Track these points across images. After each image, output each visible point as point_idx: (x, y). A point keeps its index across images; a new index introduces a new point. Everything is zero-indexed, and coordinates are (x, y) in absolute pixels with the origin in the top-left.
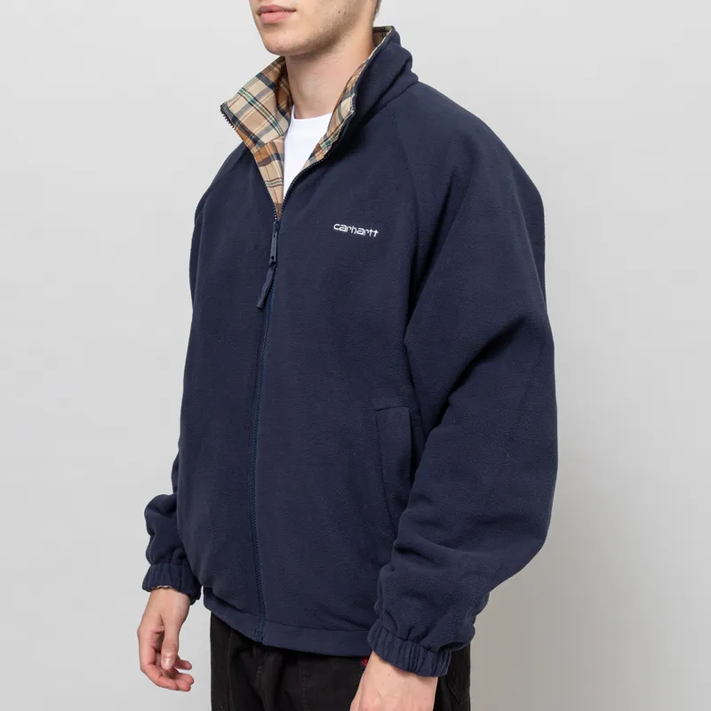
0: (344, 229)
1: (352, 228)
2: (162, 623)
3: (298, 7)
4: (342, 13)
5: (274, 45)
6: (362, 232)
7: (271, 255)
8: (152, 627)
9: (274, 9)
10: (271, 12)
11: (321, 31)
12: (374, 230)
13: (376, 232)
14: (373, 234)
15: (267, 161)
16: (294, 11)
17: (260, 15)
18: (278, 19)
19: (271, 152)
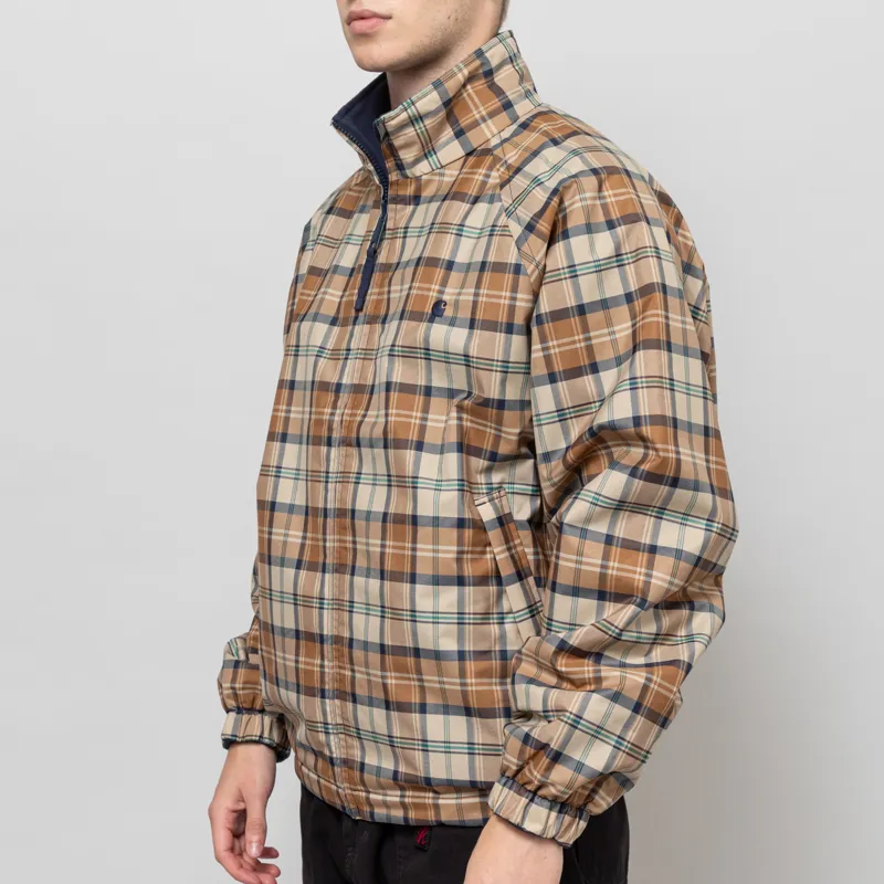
2: (241, 799)
3: (395, 13)
5: (367, 62)
8: (227, 803)
17: (349, 24)
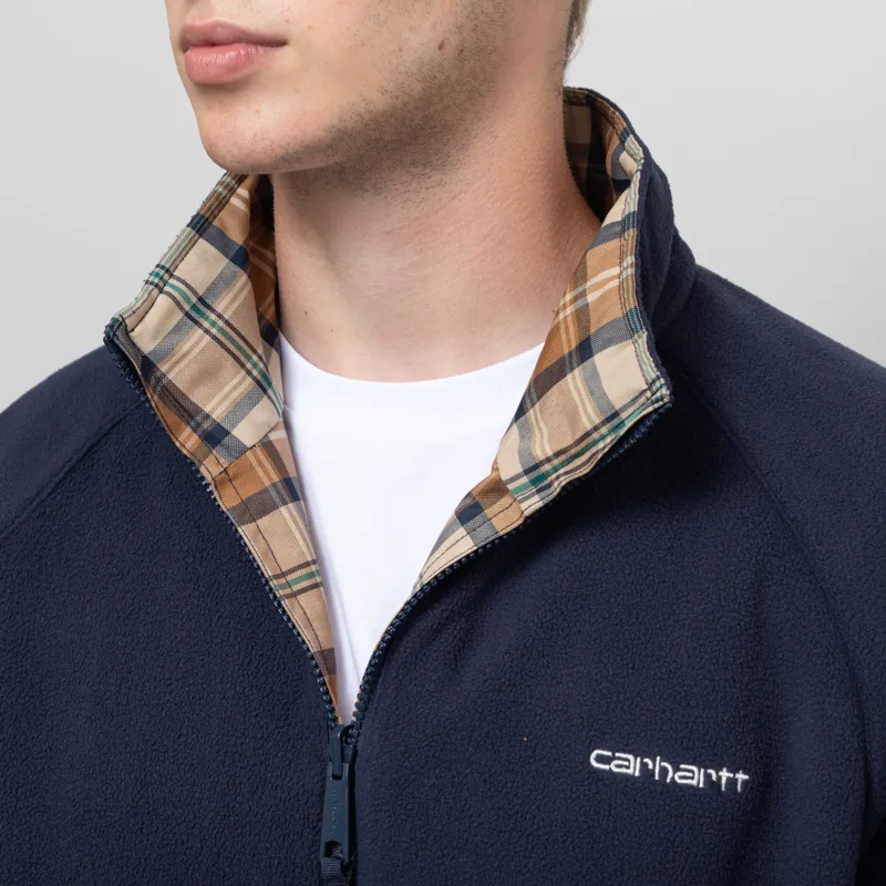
0: (629, 765)
1: (656, 765)
4: (449, 50)
6: (692, 776)
7: (325, 837)
9: (220, 34)
10: (211, 44)
11: (381, 102)
12: (735, 771)
13: (741, 776)
14: (732, 782)
15: (259, 507)
16: (279, 43)
18: (232, 68)
19: (267, 476)
